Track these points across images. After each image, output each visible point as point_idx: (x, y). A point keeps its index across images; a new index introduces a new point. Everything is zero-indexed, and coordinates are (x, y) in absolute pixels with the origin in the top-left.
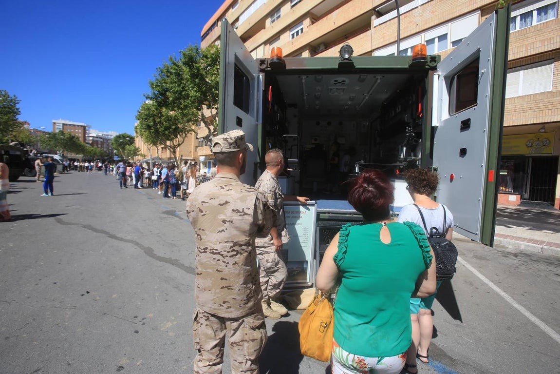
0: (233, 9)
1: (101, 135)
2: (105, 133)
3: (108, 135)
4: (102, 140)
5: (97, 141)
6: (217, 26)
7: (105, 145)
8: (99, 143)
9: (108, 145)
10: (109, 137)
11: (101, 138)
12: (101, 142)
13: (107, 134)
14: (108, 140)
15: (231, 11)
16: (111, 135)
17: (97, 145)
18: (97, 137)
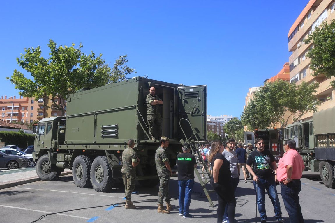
0: (308, 18)
1: (214, 119)
2: (217, 117)
3: (220, 119)
4: (215, 124)
5: (211, 125)
6: (298, 31)
7: (218, 129)
8: (213, 127)
9: (220, 129)
10: (221, 120)
11: (214, 122)
12: (215, 126)
13: (219, 117)
14: (220, 123)
15: (306, 20)
16: (223, 119)
17: (211, 130)
18: (211, 122)
